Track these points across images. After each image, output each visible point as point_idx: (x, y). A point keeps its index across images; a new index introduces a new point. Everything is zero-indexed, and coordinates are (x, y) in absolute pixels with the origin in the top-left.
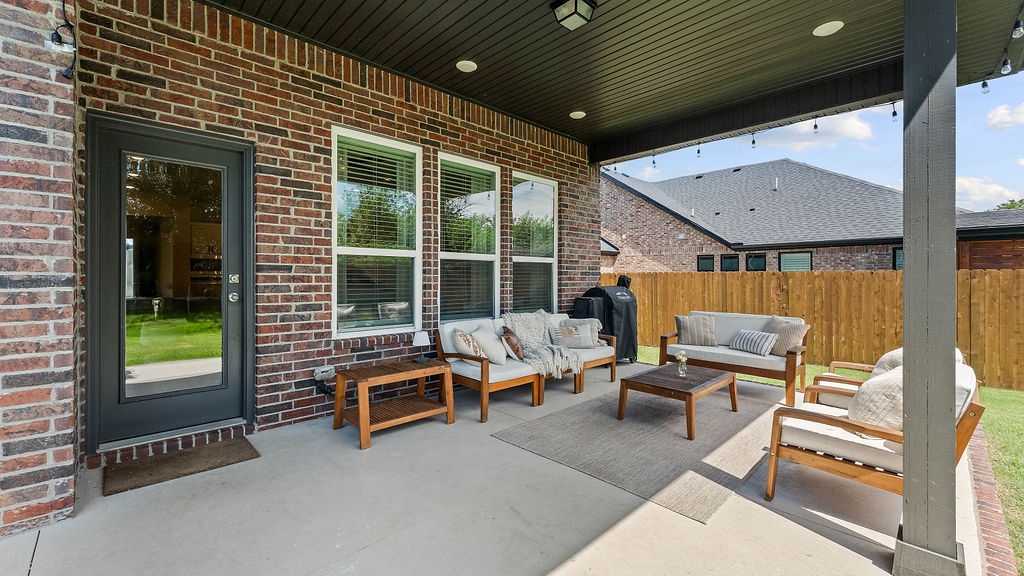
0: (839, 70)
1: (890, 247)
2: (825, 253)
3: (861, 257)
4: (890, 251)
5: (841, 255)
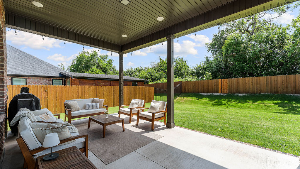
0: (62, 27)
1: (51, 79)
2: (32, 79)
3: (43, 81)
4: (52, 80)
5: (37, 80)
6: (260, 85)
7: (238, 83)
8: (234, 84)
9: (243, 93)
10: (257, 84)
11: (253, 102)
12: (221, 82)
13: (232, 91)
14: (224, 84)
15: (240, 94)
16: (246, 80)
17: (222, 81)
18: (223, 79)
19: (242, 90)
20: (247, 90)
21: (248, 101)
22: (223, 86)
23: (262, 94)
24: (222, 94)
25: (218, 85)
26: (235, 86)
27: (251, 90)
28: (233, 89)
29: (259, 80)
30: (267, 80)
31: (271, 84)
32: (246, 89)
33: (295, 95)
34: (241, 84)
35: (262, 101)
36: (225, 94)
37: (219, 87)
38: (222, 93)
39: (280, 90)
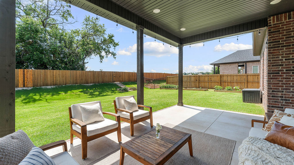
6: (66, 77)
7: (45, 75)
8: (41, 77)
9: (51, 85)
10: (63, 77)
11: (66, 93)
12: (22, 73)
13: (39, 84)
14: (27, 76)
15: (48, 87)
16: (53, 72)
17: (24, 71)
18: (26, 70)
19: (49, 83)
20: (55, 82)
21: (60, 92)
22: (26, 79)
23: (67, 86)
24: (25, 88)
25: (18, 76)
26: (42, 78)
27: (58, 82)
28: (39, 81)
29: (64, 73)
30: (71, 74)
31: (73, 76)
32: (53, 81)
33: (86, 84)
34: (49, 76)
35: (71, 91)
36: (30, 88)
37: (20, 79)
38: (24, 86)
39: (78, 81)
